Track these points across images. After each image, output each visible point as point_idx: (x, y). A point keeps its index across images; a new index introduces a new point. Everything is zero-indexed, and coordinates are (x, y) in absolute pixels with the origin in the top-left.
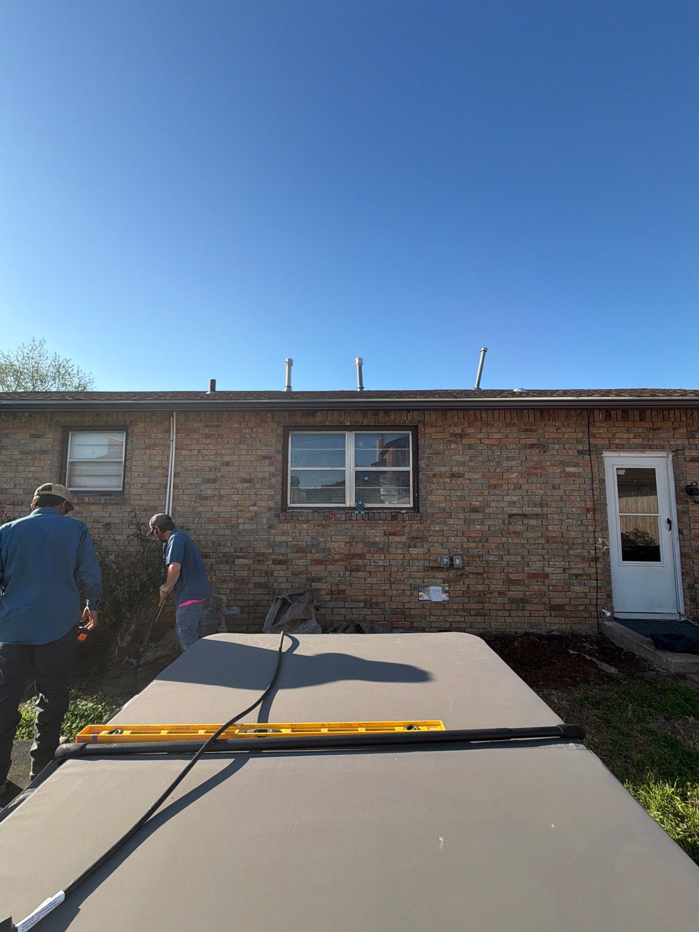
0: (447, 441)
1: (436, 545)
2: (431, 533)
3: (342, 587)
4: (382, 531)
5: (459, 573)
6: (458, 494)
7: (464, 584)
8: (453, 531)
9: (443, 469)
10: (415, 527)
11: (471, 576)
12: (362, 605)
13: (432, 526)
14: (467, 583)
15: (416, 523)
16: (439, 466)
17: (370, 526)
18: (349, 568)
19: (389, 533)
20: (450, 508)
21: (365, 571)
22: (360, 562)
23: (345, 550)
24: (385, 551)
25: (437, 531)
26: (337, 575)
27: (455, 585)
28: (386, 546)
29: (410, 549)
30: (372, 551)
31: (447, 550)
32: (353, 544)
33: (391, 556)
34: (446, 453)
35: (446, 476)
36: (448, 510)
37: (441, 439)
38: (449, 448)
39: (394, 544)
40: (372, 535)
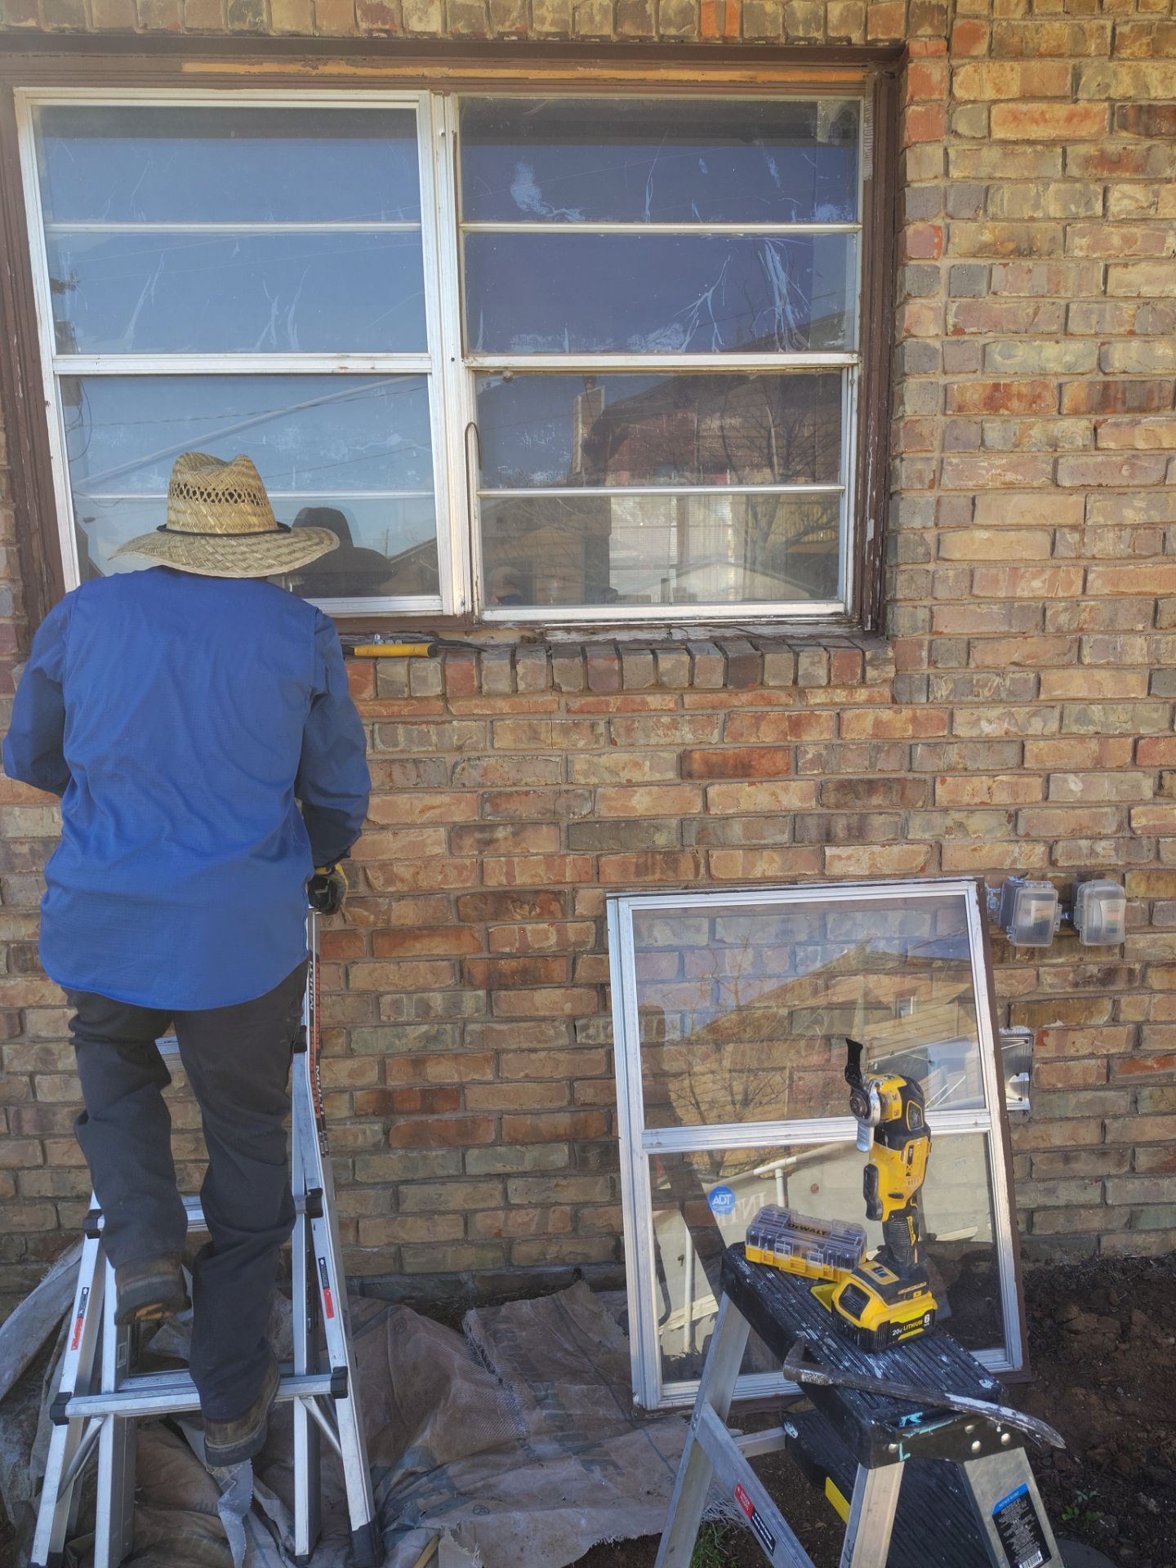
0: (1087, 161)
1: (977, 822)
3: (441, 1073)
4: (670, 757)
5: (1093, 969)
6: (1130, 515)
7: (1115, 1020)
8: (1082, 738)
9: (1053, 356)
10: (861, 725)
11: (1156, 979)
13: (961, 717)
14: (1131, 1013)
15: (870, 702)
16: (1029, 331)
17: (593, 726)
18: (479, 971)
19: (706, 762)
20: (1073, 604)
22: (543, 934)
23: (452, 874)
24: (686, 864)
25: (989, 742)
26: (409, 1012)
27: (1065, 1030)
28: (691, 838)
29: (829, 851)
30: (611, 874)
31: (1040, 849)
32: (500, 833)
34: (1079, 245)
35: (1067, 402)
36: (1063, 619)
37: (1051, 143)
38: (1098, 208)
39: (737, 830)
40: (608, 778)
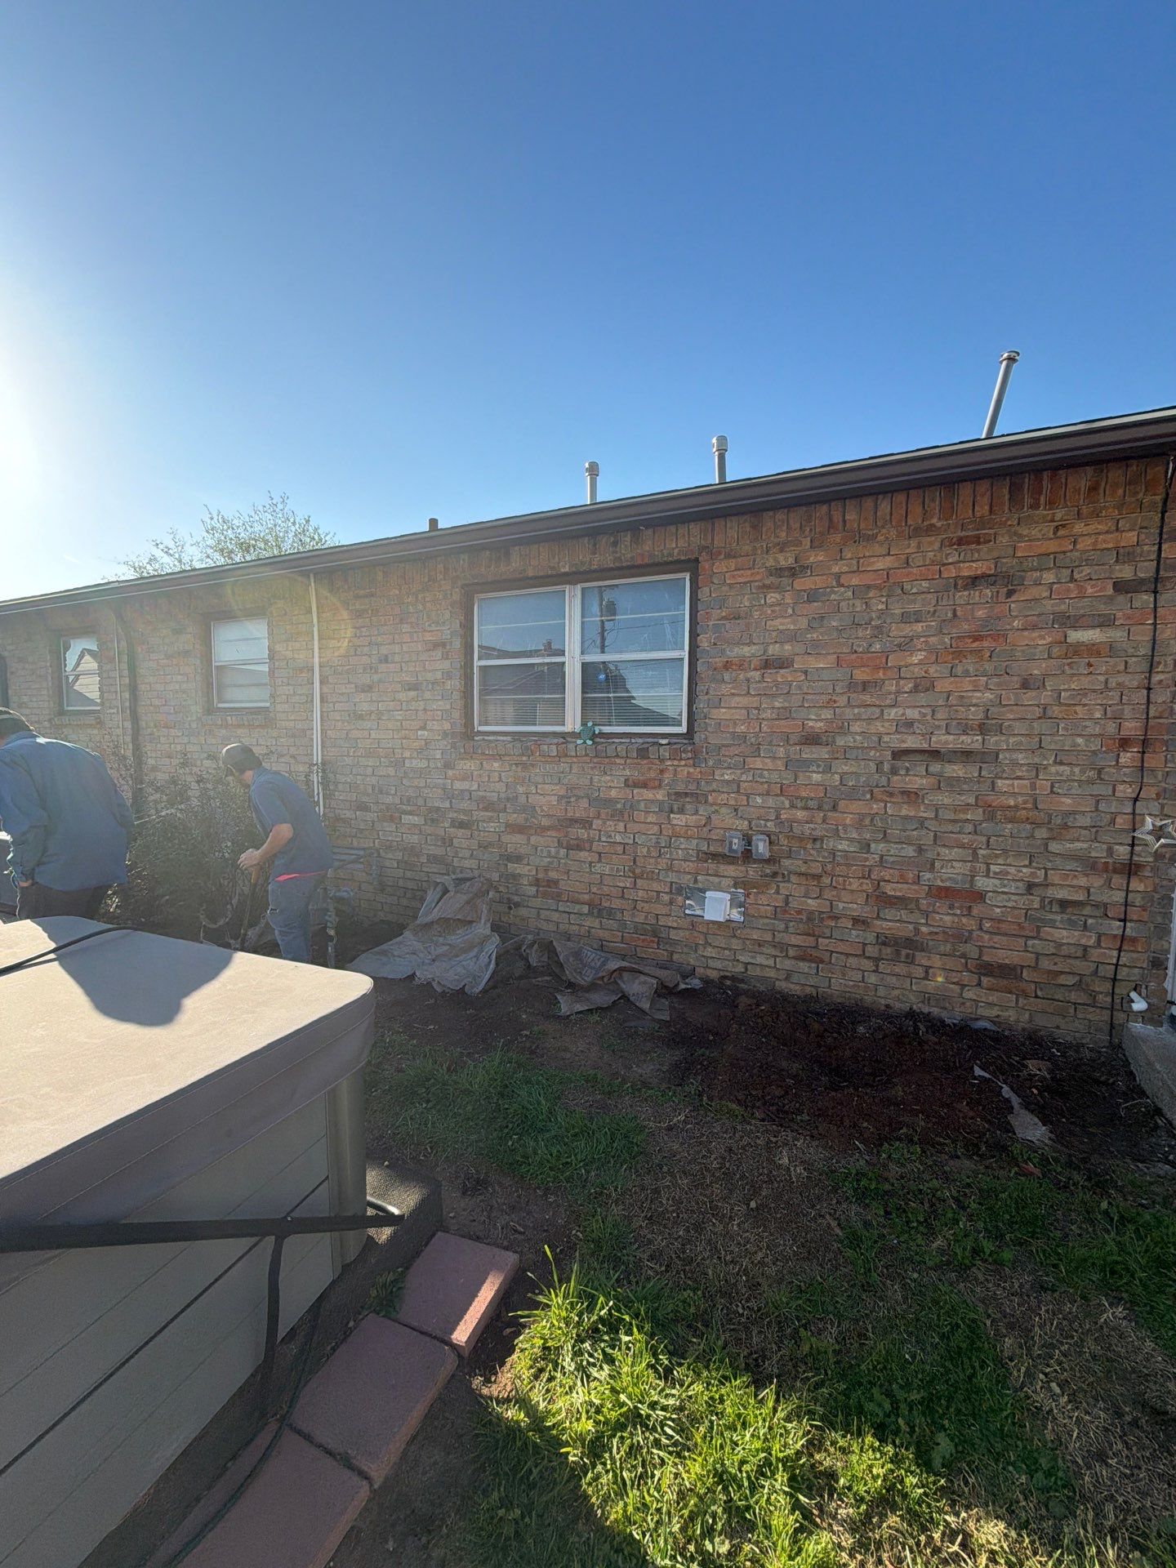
0: (759, 587)
1: (723, 810)
2: (714, 786)
3: (553, 875)
4: (623, 779)
5: (768, 871)
6: (777, 704)
7: (778, 894)
8: (762, 783)
9: (746, 651)
10: (683, 773)
11: (793, 878)
12: (586, 909)
13: (717, 772)
14: (783, 891)
15: (685, 765)
16: (739, 643)
17: (601, 768)
18: (565, 843)
19: (634, 782)
20: (757, 736)
21: (590, 850)
22: (583, 834)
23: (558, 811)
24: (626, 816)
25: (728, 782)
26: (545, 854)
27: (759, 895)
28: (628, 807)
29: (672, 816)
30: (603, 816)
31: (746, 823)
32: (572, 800)
33: (636, 827)
34: (756, 614)
35: (752, 666)
36: (753, 740)
37: (745, 583)
38: (763, 602)
39: (642, 805)
40: (603, 784)
